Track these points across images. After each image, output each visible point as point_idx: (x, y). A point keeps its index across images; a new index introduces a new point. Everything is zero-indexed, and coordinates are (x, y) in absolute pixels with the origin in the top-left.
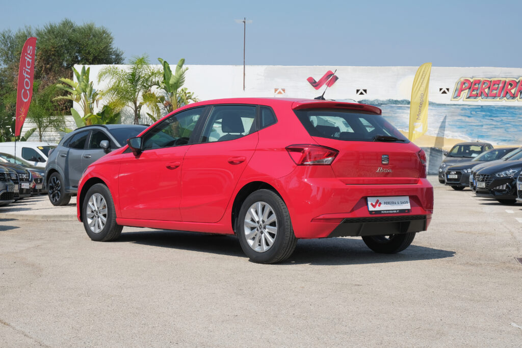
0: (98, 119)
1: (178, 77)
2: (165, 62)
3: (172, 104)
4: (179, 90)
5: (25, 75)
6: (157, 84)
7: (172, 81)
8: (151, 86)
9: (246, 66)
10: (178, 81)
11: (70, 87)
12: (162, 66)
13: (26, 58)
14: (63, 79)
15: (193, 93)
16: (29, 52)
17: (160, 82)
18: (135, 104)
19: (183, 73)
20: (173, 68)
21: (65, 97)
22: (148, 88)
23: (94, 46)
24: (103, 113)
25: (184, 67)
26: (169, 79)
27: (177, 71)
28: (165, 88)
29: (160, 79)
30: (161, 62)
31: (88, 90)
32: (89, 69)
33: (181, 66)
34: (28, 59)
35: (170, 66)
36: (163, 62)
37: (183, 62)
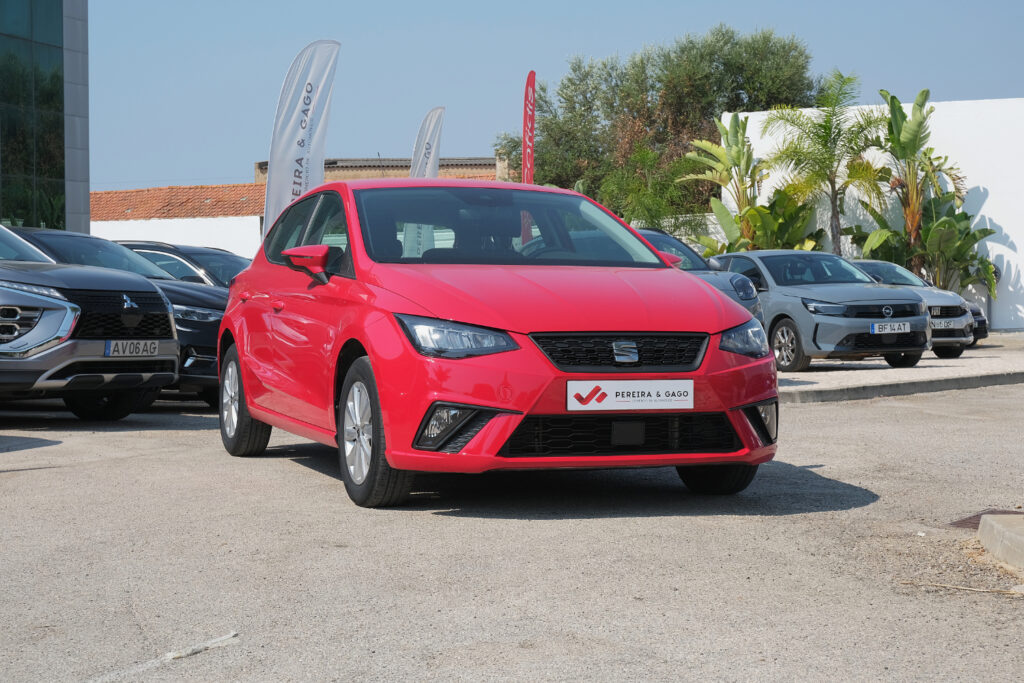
0: (762, 216)
1: (915, 128)
2: (893, 98)
3: (909, 183)
4: (919, 153)
6: (877, 143)
7: (904, 137)
8: (864, 149)
10: (914, 137)
11: (717, 160)
12: (886, 105)
14: (697, 143)
15: (946, 158)
17: (882, 139)
18: (833, 183)
19: (925, 119)
20: (908, 108)
21: (700, 177)
22: (859, 151)
24: (772, 205)
25: (928, 105)
26: (899, 134)
27: (914, 115)
28: (893, 152)
29: (882, 133)
30: (885, 98)
31: (743, 163)
33: (921, 105)
35: (902, 105)
36: (889, 98)
37: (925, 96)
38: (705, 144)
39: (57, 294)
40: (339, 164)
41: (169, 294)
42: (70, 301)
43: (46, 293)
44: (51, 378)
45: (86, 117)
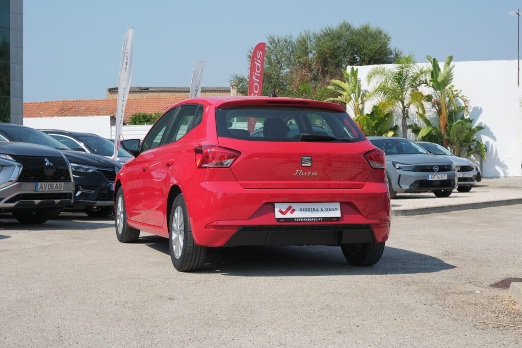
0: (367, 119)
1: (445, 75)
2: (434, 59)
3: (441, 102)
4: (447, 88)
5: (254, 79)
6: (426, 82)
7: (440, 79)
8: (419, 85)
9: (520, 61)
10: (445, 79)
11: (344, 90)
12: (430, 63)
13: (256, 63)
14: (333, 81)
15: (461, 91)
16: (258, 57)
17: (428, 81)
18: (403, 103)
19: (451, 71)
20: (441, 65)
21: (335, 99)
22: (416, 86)
23: (371, 47)
24: (372, 113)
25: (452, 63)
26: (437, 77)
27: (445, 68)
28: (433, 87)
29: (429, 77)
30: (429, 59)
31: (357, 91)
32: (357, 70)
33: (449, 64)
34: (258, 64)
35: (439, 63)
36: (432, 59)
37: (451, 59)
38: (337, 82)
39: (10, 158)
40: (150, 90)
41: (69, 158)
42: (17, 161)
43: (4, 157)
44: (7, 202)
45: (22, 64)
